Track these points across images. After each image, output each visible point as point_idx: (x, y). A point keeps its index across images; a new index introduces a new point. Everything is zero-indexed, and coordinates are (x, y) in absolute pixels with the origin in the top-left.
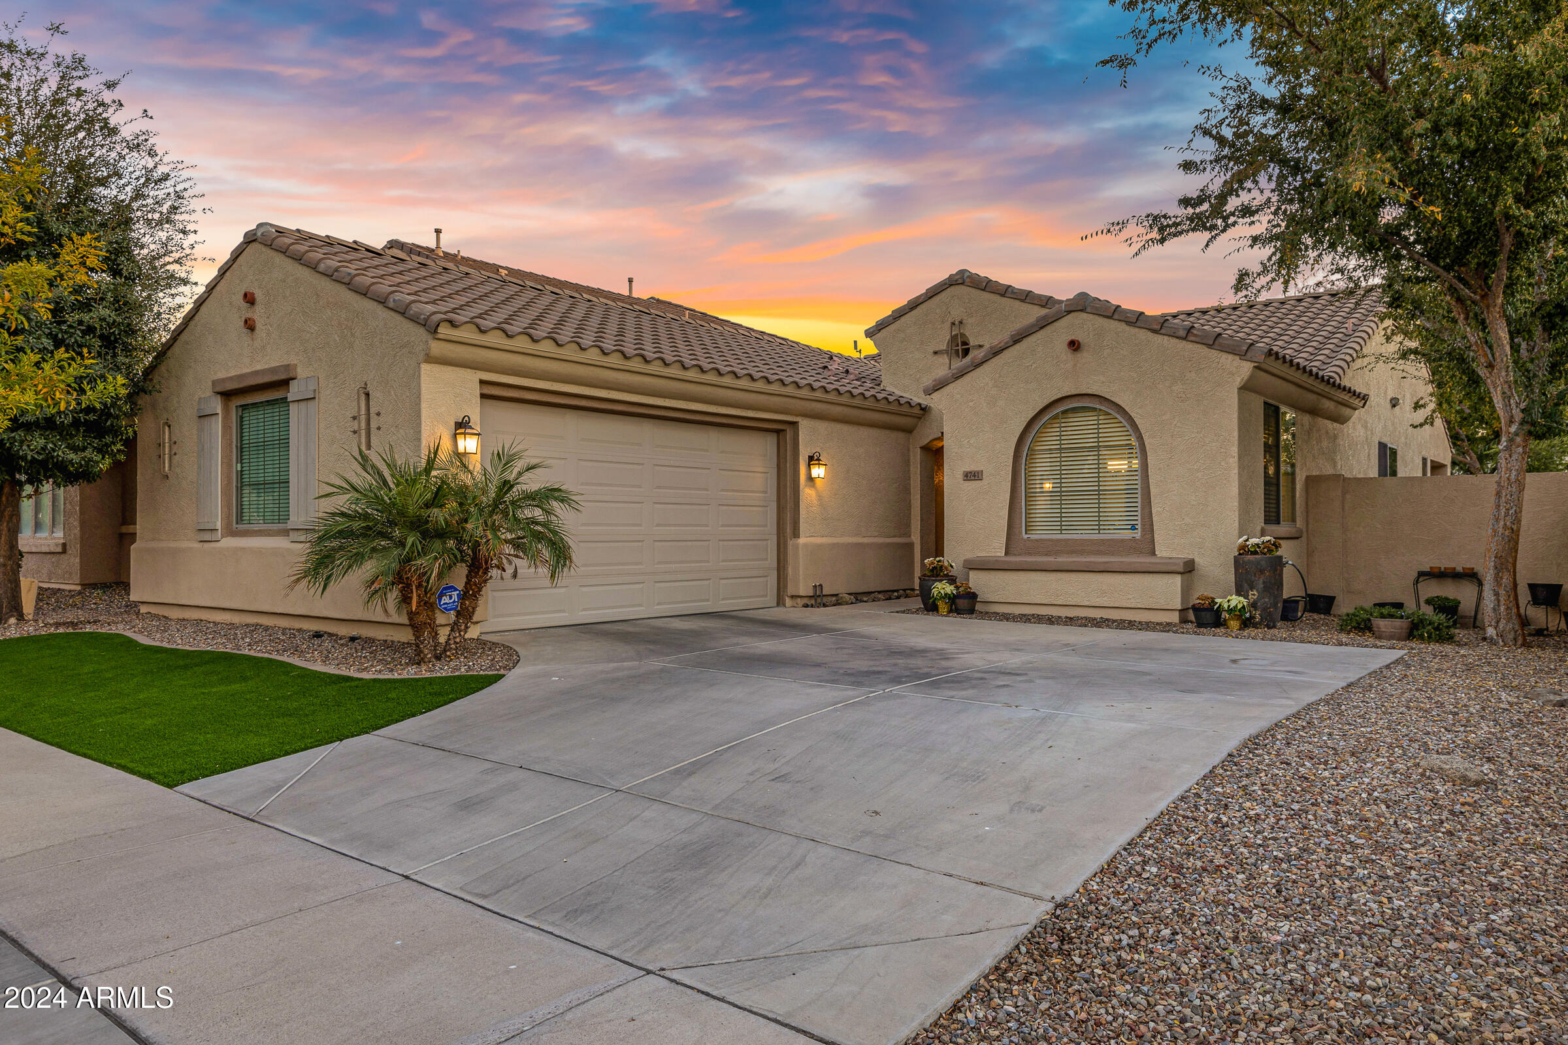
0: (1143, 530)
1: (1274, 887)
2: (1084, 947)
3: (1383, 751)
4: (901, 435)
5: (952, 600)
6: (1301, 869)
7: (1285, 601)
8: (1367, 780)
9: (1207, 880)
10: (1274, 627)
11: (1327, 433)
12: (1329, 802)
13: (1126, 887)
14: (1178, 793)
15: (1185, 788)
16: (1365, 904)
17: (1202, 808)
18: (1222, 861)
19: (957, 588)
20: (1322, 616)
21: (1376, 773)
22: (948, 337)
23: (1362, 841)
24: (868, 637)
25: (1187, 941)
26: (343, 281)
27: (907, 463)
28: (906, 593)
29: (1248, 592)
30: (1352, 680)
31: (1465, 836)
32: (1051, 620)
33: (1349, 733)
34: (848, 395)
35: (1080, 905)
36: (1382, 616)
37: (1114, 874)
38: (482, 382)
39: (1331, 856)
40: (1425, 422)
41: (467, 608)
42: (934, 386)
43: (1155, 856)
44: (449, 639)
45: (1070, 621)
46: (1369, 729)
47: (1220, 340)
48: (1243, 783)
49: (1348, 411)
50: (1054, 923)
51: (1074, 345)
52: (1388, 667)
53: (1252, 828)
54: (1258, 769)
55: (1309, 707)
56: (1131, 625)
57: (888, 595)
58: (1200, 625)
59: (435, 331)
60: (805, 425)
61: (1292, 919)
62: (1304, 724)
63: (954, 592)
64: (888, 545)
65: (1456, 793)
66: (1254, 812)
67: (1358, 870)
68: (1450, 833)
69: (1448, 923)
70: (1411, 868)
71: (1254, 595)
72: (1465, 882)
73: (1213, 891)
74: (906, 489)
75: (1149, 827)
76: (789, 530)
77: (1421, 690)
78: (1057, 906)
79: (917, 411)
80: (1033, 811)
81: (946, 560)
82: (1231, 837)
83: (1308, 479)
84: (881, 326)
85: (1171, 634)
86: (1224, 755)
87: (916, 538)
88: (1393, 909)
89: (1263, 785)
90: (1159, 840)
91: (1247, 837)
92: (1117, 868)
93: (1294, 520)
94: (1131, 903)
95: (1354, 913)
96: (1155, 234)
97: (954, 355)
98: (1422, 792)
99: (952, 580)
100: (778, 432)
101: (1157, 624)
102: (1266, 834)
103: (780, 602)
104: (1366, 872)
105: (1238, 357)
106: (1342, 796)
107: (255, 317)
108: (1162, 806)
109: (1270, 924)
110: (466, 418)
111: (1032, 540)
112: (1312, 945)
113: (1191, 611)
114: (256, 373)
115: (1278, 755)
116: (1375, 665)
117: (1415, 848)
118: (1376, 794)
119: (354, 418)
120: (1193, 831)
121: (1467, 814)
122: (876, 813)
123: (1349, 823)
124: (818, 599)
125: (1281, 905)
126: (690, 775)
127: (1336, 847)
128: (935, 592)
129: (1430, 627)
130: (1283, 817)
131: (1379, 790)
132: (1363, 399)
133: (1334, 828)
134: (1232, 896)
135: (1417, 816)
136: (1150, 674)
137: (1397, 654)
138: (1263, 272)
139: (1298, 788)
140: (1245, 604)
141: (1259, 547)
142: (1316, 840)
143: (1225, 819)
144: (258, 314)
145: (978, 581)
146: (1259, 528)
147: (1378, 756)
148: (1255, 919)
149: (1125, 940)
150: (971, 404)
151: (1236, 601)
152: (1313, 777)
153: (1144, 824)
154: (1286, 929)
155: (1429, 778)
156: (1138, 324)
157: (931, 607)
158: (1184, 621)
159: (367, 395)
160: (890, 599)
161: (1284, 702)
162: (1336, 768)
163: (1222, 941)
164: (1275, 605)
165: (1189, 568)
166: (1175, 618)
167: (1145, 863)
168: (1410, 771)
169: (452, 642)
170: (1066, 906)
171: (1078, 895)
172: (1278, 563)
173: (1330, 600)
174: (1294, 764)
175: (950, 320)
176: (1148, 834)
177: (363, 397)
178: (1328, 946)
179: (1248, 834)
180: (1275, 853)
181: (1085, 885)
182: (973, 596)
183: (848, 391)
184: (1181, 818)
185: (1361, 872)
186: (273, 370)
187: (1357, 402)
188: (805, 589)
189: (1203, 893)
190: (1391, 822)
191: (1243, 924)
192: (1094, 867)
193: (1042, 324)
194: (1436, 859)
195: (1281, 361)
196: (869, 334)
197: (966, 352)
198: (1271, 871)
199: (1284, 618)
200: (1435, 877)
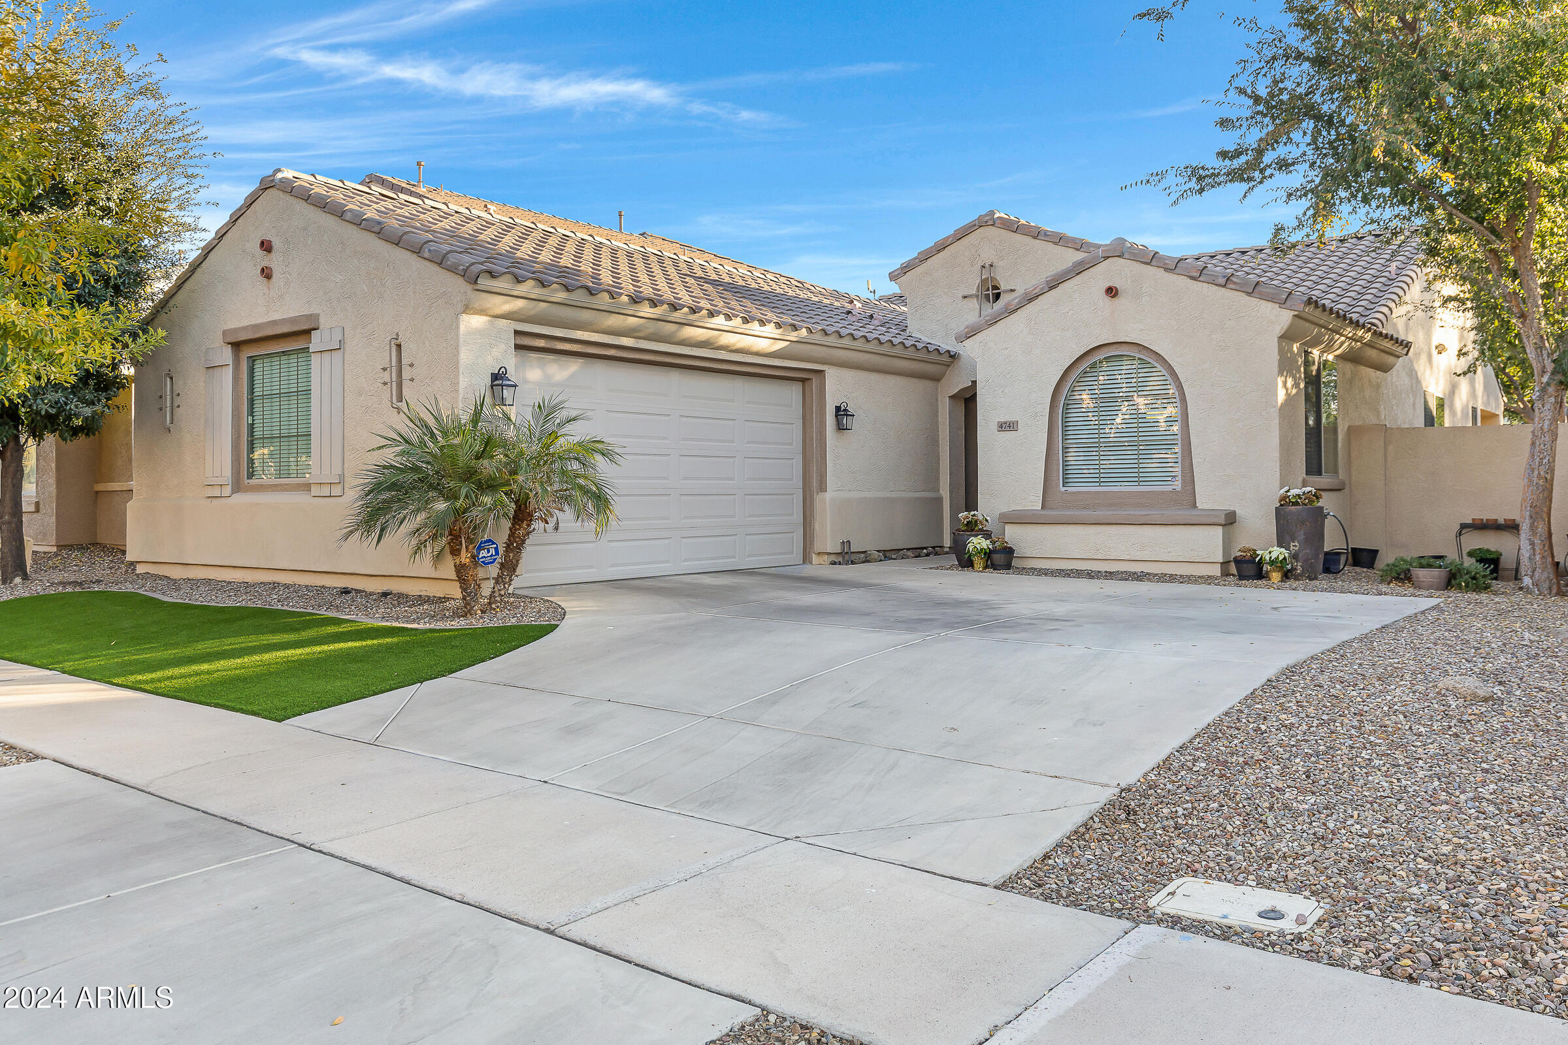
0: (1183, 481)
1: (1304, 774)
2: (1147, 817)
3: (1407, 677)
4: (928, 383)
5: (988, 555)
6: (1327, 761)
7: (1327, 554)
8: (1389, 698)
9: (1248, 771)
10: (1316, 578)
11: (1370, 381)
12: (1355, 714)
13: (1180, 777)
14: (1224, 709)
15: (1230, 705)
16: (1378, 783)
17: (1244, 721)
18: (1261, 757)
19: (993, 542)
20: (1365, 570)
21: (1399, 692)
22: (979, 281)
23: (1381, 741)
24: (910, 591)
25: (1231, 810)
26: (373, 230)
27: (935, 413)
28: (936, 551)
29: (1289, 544)
30: (1387, 623)
31: (1468, 737)
32: (1091, 575)
33: (1378, 663)
34: (876, 342)
35: (1141, 790)
36: (1422, 566)
37: (1169, 769)
38: (517, 333)
39: (1353, 752)
40: (1469, 371)
41: (511, 561)
42: (967, 333)
43: (1203, 755)
44: (493, 592)
45: (1110, 575)
46: (1396, 661)
47: (1259, 288)
48: (1281, 701)
49: (1391, 359)
50: (1120, 802)
51: (1112, 292)
52: (1423, 612)
53: (1287, 734)
54: (1294, 691)
55: (1343, 645)
56: (1172, 578)
57: (918, 552)
58: (1242, 577)
59: (476, 282)
60: (832, 374)
61: (1318, 794)
62: (1338, 656)
63: (990, 547)
64: (917, 499)
65: (1466, 707)
66: (1289, 721)
67: (1375, 761)
68: (1456, 735)
69: (1444, 794)
70: (1419, 759)
71: (1295, 546)
72: (1462, 768)
73: (1253, 777)
74: (933, 441)
75: (1198, 735)
76: (815, 483)
77: (1450, 630)
78: (1122, 790)
79: (946, 359)
80: (1094, 725)
81: (979, 514)
82: (1269, 741)
83: (1350, 429)
84: (906, 268)
85: (1212, 586)
86: (1264, 680)
87: (945, 492)
88: (1401, 786)
89: (1297, 702)
90: (1207, 744)
91: (1282, 740)
92: (1172, 764)
93: (1336, 472)
94: (1184, 787)
95: (1369, 789)
96: (1193, 184)
97: (984, 300)
98: (1436, 706)
99: (987, 535)
100: (803, 380)
101: (1199, 577)
102: (1299, 737)
103: (806, 559)
104: (1381, 762)
105: (1277, 305)
106: (1366, 708)
107: (272, 266)
108: (1209, 719)
109: (1299, 798)
110: (503, 370)
111: (1070, 493)
112: (1333, 811)
113: (1233, 564)
114: (274, 323)
115: (1312, 680)
116: (1411, 611)
117: (1424, 745)
118: (1396, 707)
119: (384, 369)
120: (1236, 737)
121: (1473, 722)
122: (955, 730)
123: (1370, 728)
124: (847, 556)
125: (1309, 786)
126: (774, 703)
127: (1358, 745)
128: (970, 547)
129: (1467, 576)
130: (1315, 725)
131: (1399, 704)
132: (1406, 346)
133: (1357, 732)
134: (1269, 780)
135: (1429, 723)
136: (1193, 619)
137: (1433, 602)
138: (1298, 226)
139: (1328, 704)
140: (1287, 555)
141: (1300, 498)
142: (1341, 740)
143: (1263, 727)
144: (275, 261)
145: (1013, 535)
146: (1301, 479)
147: (1402, 680)
148: (1287, 795)
149: (1180, 811)
150: (1005, 352)
151: (1278, 552)
152: (1342, 696)
153: (1194, 733)
154: (1312, 801)
155: (1444, 695)
156: (1177, 270)
157: (966, 563)
158: (1226, 574)
159: (399, 346)
160: (919, 556)
161: (1320, 640)
162: (1363, 689)
163: (1260, 810)
164: (1317, 556)
165: (1230, 520)
166: (1216, 571)
167: (1195, 761)
168: (1429, 691)
169: (497, 594)
170: (1130, 790)
171: (1139, 783)
172: (1319, 515)
173: (1374, 553)
174: (1326, 687)
175: (980, 264)
176: (1198, 740)
177: (394, 348)
178: (1345, 811)
179: (1284, 738)
180: (1306, 751)
181: (1146, 775)
182: (1009, 551)
183: (876, 338)
184: (1225, 728)
185: (1377, 762)
186: (293, 320)
187: (1399, 350)
188: (833, 546)
189: (1245, 779)
190: (1407, 727)
191: (1278, 798)
192: (1152, 763)
193: (1079, 269)
194: (1441, 752)
195: (1320, 309)
196: (893, 277)
197: (997, 297)
198: (1302, 763)
199: (1327, 570)
200: (1438, 764)
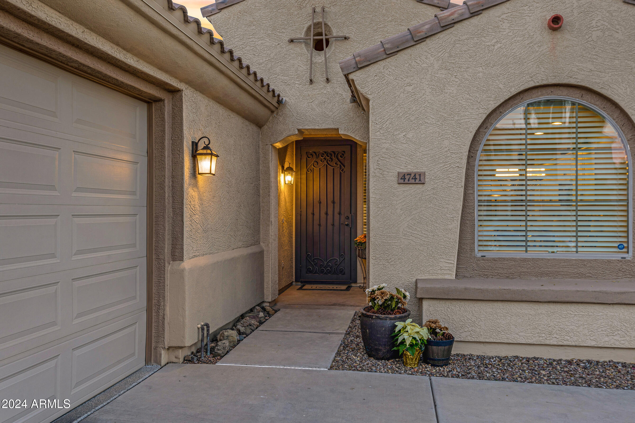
0: (634, 249)
5: (425, 347)
22: (308, 24)
27: (258, 161)
51: (556, 24)
60: (188, 97)
63: (430, 336)
74: (257, 191)
76: (167, 248)
87: (266, 245)
100: (150, 102)
103: (151, 358)
111: (489, 260)
150: (409, 89)
175: (310, 7)
188: (188, 336)
